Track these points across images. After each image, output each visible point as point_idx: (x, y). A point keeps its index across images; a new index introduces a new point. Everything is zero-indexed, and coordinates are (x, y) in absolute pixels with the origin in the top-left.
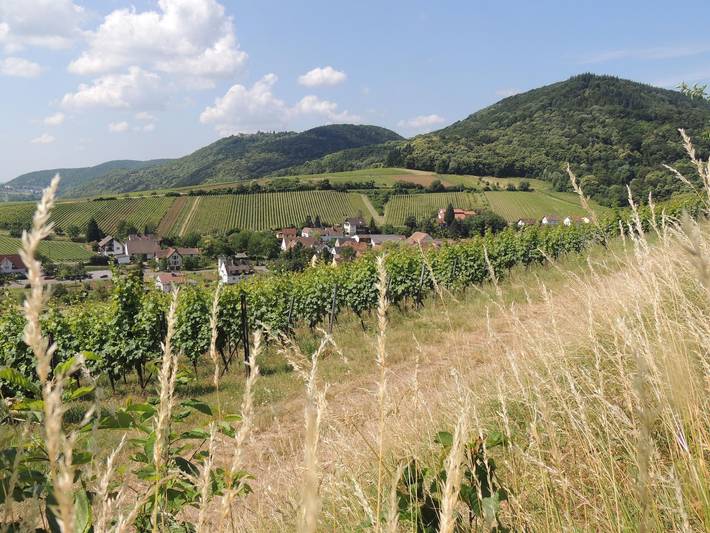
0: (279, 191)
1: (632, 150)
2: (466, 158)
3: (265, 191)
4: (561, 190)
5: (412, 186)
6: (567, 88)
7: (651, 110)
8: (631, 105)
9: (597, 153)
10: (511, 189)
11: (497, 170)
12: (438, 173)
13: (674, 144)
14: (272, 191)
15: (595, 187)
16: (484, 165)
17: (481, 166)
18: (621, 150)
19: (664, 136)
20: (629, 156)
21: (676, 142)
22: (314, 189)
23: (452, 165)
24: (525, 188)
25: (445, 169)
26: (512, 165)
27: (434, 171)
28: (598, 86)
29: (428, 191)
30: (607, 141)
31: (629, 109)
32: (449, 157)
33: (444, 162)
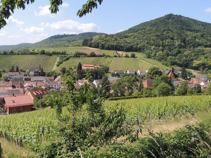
0: (22, 54)
1: (181, 42)
2: (112, 43)
3: (15, 54)
4: (148, 58)
5: (82, 54)
6: (162, 19)
7: (192, 27)
8: (185, 25)
9: (167, 43)
10: (127, 56)
11: (125, 48)
12: (101, 49)
13: (198, 40)
14: (18, 54)
15: (162, 57)
16: (120, 46)
17: (118, 47)
18: (177, 42)
19: (195, 37)
20: (179, 44)
21: (200, 40)
22: (38, 54)
23: (106, 46)
24: (133, 56)
25: (103, 47)
26: (132, 47)
27: (98, 48)
28: (174, 18)
29: (88, 56)
30: (172, 39)
31: (184, 27)
32: (105, 43)
33: (103, 45)
